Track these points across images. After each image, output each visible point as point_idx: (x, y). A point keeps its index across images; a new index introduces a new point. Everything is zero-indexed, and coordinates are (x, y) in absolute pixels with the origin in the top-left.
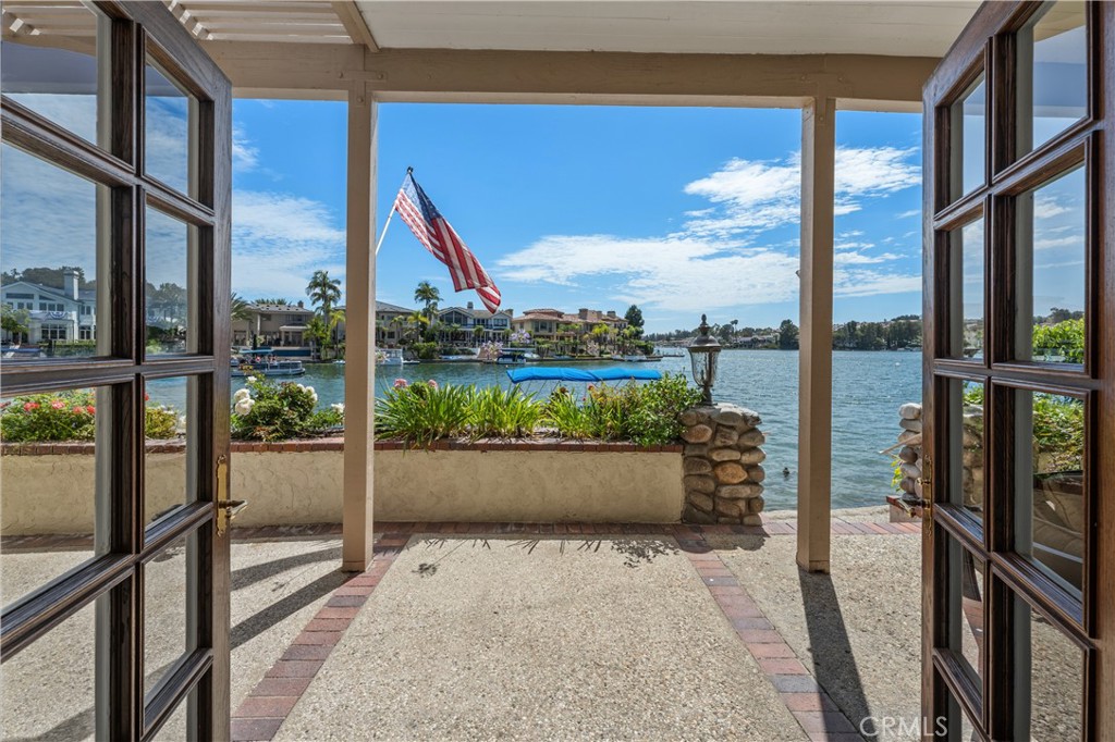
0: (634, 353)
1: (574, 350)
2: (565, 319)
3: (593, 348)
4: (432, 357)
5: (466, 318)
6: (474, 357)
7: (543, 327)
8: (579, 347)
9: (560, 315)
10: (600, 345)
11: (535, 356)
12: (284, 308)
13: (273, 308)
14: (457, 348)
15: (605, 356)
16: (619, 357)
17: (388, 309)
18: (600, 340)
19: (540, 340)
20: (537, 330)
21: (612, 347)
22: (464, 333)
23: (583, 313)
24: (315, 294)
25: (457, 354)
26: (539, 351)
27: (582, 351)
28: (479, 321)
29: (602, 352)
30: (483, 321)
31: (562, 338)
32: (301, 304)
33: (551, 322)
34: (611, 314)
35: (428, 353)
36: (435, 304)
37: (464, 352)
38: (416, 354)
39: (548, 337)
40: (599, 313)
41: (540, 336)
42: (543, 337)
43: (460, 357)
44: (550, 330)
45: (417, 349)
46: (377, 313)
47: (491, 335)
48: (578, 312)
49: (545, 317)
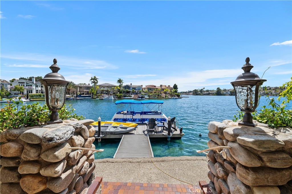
0: (175, 96)
1: (158, 96)
4: (121, 98)
5: (130, 87)
6: (132, 98)
7: (150, 90)
8: (160, 95)
9: (155, 86)
10: (165, 94)
11: (148, 97)
12: (85, 85)
13: (82, 85)
14: (127, 95)
15: (167, 97)
16: (170, 97)
17: (110, 85)
18: (165, 93)
20: (149, 90)
21: (169, 95)
22: (129, 91)
23: (161, 86)
24: (92, 82)
25: (127, 97)
26: (149, 96)
27: (160, 96)
28: (133, 88)
30: (135, 88)
31: (155, 93)
32: (89, 84)
34: (169, 86)
35: (120, 96)
36: (122, 84)
37: (129, 96)
38: (117, 97)
39: (152, 92)
40: (166, 86)
42: (150, 92)
44: (152, 90)
45: (117, 96)
46: (108, 86)
47: (136, 92)
48: (160, 86)
49: (151, 87)
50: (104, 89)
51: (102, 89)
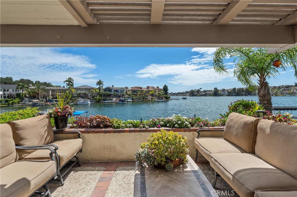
0: (163, 99)
1: (144, 98)
2: (143, 89)
3: (150, 97)
4: (100, 101)
5: (111, 90)
6: (113, 101)
7: (135, 92)
8: (145, 97)
9: (141, 88)
10: (152, 96)
11: (131, 100)
12: (58, 88)
13: (55, 88)
14: (108, 99)
15: (153, 100)
16: (156, 100)
17: (89, 88)
18: (152, 95)
19: (133, 96)
20: (133, 93)
21: (156, 97)
22: (110, 94)
23: (148, 87)
24: (67, 84)
25: (108, 100)
26: (133, 99)
27: (146, 99)
28: (115, 90)
29: (152, 99)
30: (117, 90)
31: (140, 95)
32: (64, 87)
33: (137, 90)
34: (158, 87)
35: (99, 100)
36: (102, 86)
37: (110, 100)
38: (95, 100)
39: (137, 95)
40: (153, 87)
41: (133, 95)
42: (135, 95)
43: (108, 101)
44: (137, 93)
45: (96, 99)
46: (86, 89)
47: (119, 95)
48: (146, 87)
49: (136, 89)
50: (81, 92)
51: (79, 92)
